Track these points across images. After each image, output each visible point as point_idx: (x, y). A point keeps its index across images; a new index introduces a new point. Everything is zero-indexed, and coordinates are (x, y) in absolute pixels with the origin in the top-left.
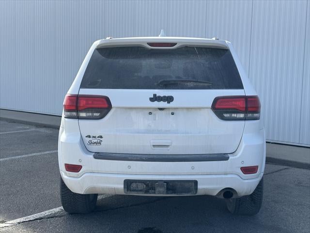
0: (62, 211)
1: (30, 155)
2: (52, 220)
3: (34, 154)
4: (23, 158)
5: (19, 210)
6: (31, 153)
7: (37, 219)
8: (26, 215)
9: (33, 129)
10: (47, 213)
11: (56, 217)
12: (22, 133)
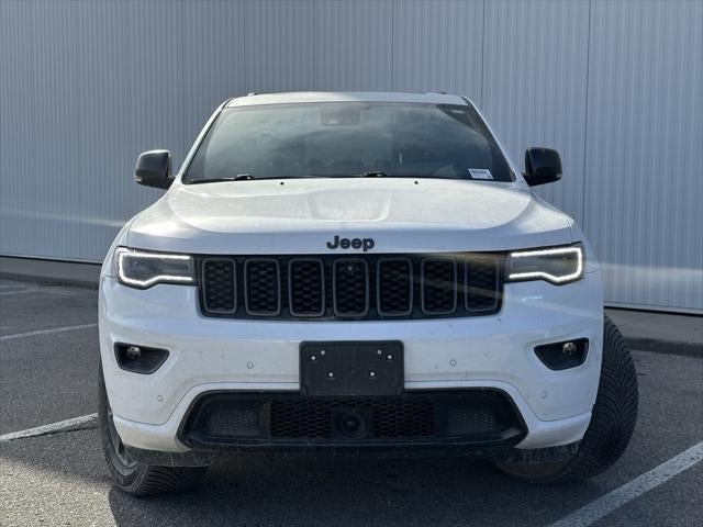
0: (95, 419)
1: (29, 334)
2: (76, 434)
3: (38, 332)
4: (14, 340)
5: (12, 420)
6: (32, 330)
7: (45, 434)
8: (25, 428)
9: (34, 289)
10: (67, 423)
11: (85, 429)
12: (10, 296)
